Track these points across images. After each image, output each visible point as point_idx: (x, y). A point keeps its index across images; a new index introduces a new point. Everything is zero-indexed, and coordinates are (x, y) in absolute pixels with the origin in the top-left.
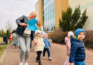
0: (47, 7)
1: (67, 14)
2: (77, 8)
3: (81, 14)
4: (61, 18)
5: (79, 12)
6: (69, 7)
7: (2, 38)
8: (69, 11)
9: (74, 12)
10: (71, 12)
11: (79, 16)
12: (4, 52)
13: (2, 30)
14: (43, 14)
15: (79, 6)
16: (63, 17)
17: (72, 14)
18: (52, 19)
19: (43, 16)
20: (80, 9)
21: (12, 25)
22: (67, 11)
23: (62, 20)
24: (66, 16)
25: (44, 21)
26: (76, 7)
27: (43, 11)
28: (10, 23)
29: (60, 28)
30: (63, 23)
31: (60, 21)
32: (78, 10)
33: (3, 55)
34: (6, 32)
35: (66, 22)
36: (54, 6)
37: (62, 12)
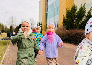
0: (51, 4)
1: (71, 12)
2: (83, 6)
3: (86, 12)
4: (65, 16)
5: (84, 10)
6: (74, 5)
7: (6, 34)
8: (74, 8)
9: (79, 10)
10: (76, 10)
11: (84, 14)
12: (8, 47)
13: (6, 26)
14: (47, 11)
15: (85, 4)
16: (67, 14)
17: (77, 12)
18: (56, 17)
19: (47, 14)
20: (85, 7)
21: (15, 21)
22: (72, 8)
23: (66, 18)
24: (70, 13)
25: (47, 18)
26: (81, 5)
27: (47, 8)
28: (13, 19)
29: (64, 26)
30: (67, 21)
31: (64, 19)
32: (83, 8)
33: (7, 50)
34: (9, 28)
35: (70, 20)
36: (58, 3)
37: (66, 9)
